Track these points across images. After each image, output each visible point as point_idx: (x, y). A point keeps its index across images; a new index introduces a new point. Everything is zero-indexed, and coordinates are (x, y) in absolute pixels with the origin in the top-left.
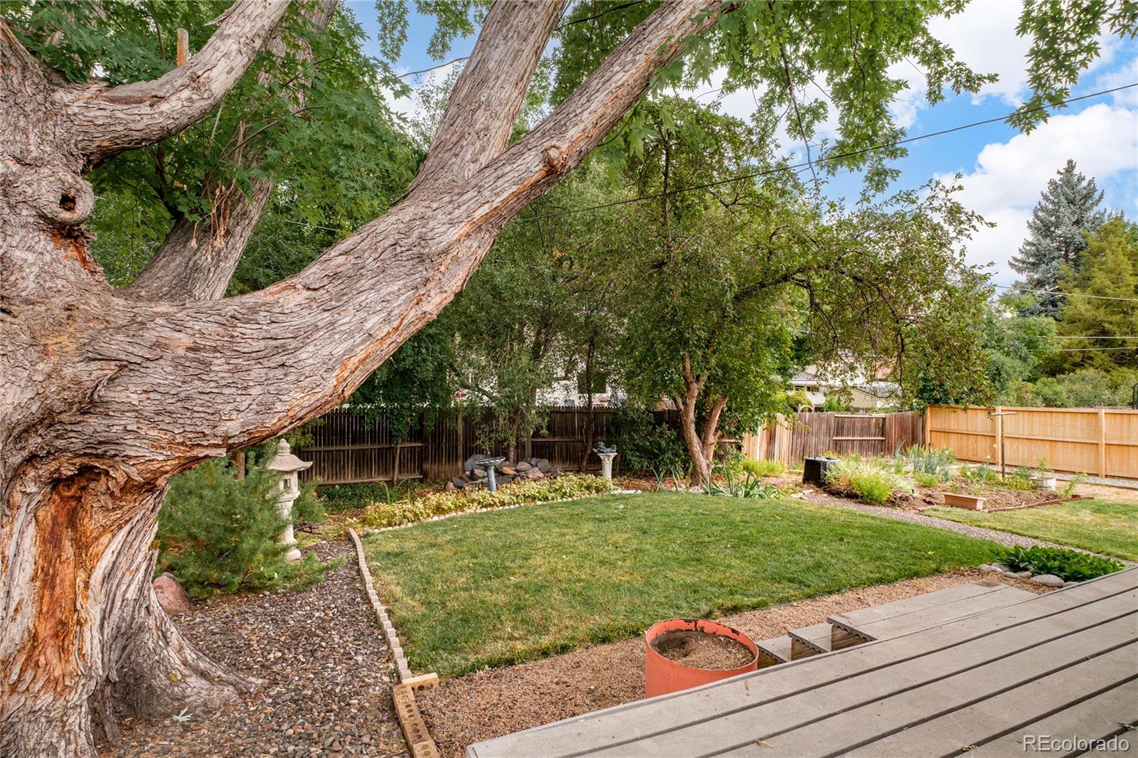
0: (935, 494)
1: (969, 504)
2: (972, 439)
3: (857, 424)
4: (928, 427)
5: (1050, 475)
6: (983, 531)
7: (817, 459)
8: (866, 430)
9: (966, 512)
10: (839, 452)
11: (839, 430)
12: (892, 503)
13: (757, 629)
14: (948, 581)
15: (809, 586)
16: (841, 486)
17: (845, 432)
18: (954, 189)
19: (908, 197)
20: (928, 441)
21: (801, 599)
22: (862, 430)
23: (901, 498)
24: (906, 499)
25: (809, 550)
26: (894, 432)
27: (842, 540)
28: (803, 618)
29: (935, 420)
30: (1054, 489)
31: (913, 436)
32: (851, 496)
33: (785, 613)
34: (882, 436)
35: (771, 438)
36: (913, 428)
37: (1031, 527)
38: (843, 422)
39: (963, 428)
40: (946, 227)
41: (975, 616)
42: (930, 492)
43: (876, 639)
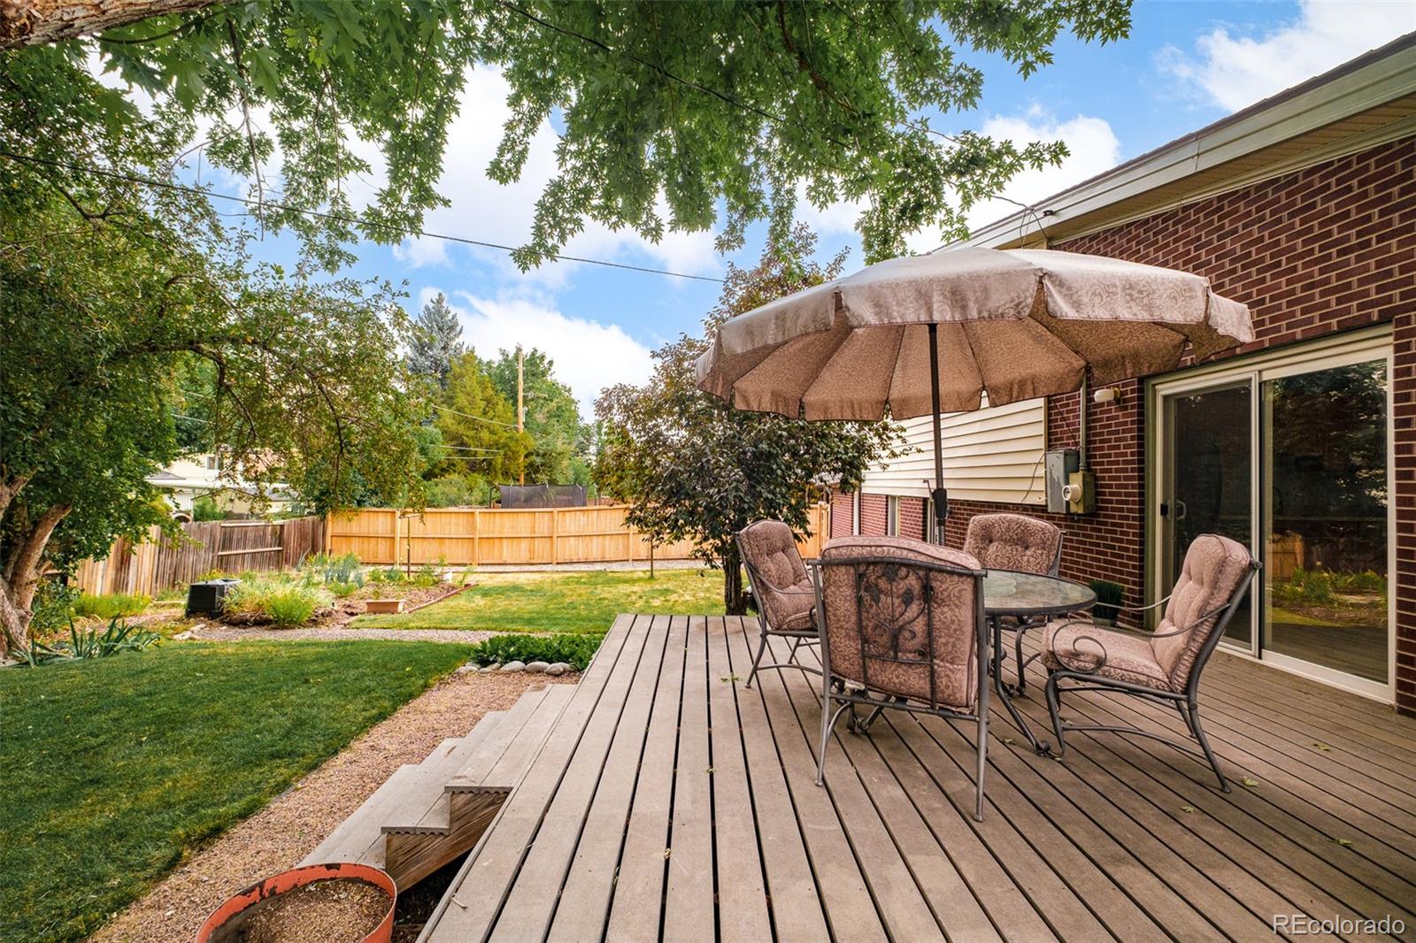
0: (354, 603)
1: (390, 608)
2: (373, 541)
3: (249, 534)
4: (329, 533)
5: (446, 569)
6: (413, 632)
7: (210, 583)
8: (259, 540)
9: (389, 616)
10: (226, 570)
11: (227, 542)
12: (314, 622)
13: (268, 845)
14: (440, 693)
15: (303, 755)
16: (247, 612)
17: (234, 544)
18: (400, 294)
19: (355, 289)
20: (328, 547)
21: (303, 775)
22: (255, 541)
23: (322, 614)
24: (330, 614)
25: (275, 706)
26: (292, 541)
27: (307, 681)
28: (321, 799)
29: (335, 525)
30: (450, 582)
31: (313, 544)
32: (261, 623)
33: (291, 804)
34: (279, 545)
35: (124, 562)
36: (313, 534)
37: (448, 620)
38: (232, 532)
39: (364, 531)
40: (390, 329)
41: (557, 722)
42: (348, 603)
43: (511, 789)
